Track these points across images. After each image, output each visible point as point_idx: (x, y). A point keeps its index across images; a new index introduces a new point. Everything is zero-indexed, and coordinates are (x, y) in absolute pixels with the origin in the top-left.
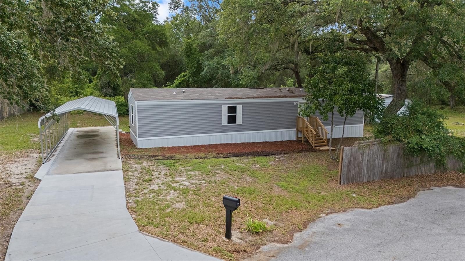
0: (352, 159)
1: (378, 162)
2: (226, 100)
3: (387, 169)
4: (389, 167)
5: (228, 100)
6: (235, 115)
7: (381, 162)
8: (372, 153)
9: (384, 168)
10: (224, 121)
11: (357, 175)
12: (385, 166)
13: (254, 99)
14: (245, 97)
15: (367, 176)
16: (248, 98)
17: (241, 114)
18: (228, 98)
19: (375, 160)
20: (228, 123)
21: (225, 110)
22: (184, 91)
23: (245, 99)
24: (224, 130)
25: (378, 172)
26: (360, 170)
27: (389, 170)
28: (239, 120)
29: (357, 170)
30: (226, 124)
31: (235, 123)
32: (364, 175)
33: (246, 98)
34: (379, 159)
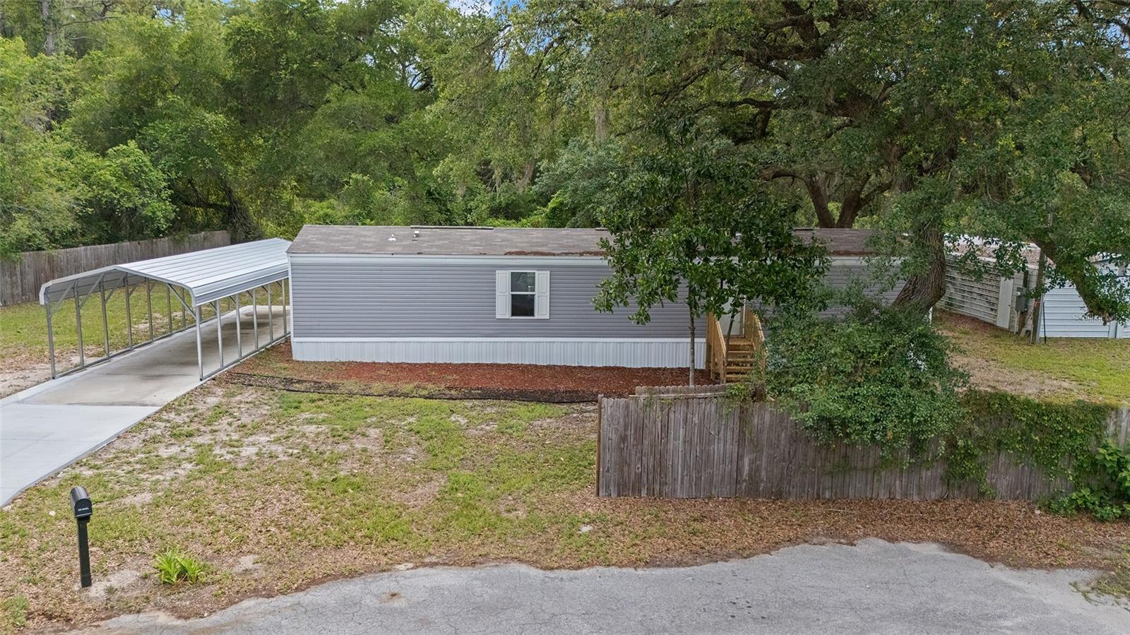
0: (630, 433)
1: (723, 446)
2: (506, 257)
3: (755, 471)
4: (764, 465)
5: (510, 257)
6: (533, 295)
7: (732, 448)
8: (696, 420)
9: (747, 468)
10: (503, 308)
11: (650, 477)
12: (746, 461)
13: (582, 257)
14: (560, 252)
15: (686, 484)
16: (566, 254)
17: (548, 293)
18: (510, 253)
19: (710, 442)
20: (513, 314)
21: (503, 281)
22: (417, 232)
23: (558, 257)
24: (502, 329)
25: (723, 476)
26: (661, 464)
27: (763, 473)
28: (542, 310)
29: (651, 464)
30: (508, 315)
31: (533, 315)
32: (675, 480)
33: (558, 255)
34: (725, 441)
